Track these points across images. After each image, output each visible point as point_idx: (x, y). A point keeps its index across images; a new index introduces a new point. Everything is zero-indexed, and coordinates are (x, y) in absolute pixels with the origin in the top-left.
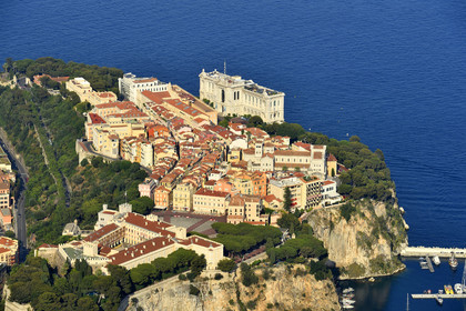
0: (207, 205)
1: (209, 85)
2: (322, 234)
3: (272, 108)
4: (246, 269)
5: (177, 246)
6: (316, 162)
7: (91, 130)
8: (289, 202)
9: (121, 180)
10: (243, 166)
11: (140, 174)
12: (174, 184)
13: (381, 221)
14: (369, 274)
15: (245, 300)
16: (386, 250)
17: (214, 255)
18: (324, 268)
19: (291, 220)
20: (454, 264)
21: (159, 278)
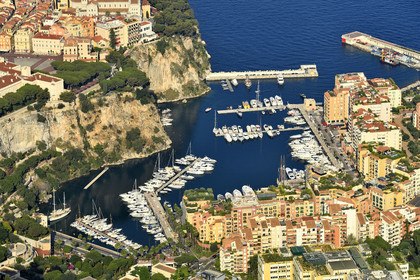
2: (143, 66)
4: (83, 98)
5: (23, 83)
6: (133, 6)
8: (114, 41)
10: (72, 12)
12: (15, 29)
13: (189, 53)
14: (182, 97)
15: (84, 124)
16: (195, 77)
17: (56, 89)
19: (117, 56)
20: (248, 84)
21: (11, 110)
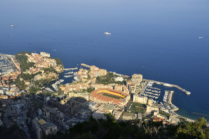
0: (42, 66)
1: (41, 53)
2: (55, 68)
3: (49, 55)
4: (47, 73)
6: (54, 61)
7: (28, 59)
8: (51, 65)
9: (32, 64)
10: (46, 62)
11: (34, 63)
12: (38, 64)
13: (61, 66)
14: (60, 72)
15: (47, 76)
16: (62, 69)
17: (43, 72)
19: (51, 67)
21: (37, 74)
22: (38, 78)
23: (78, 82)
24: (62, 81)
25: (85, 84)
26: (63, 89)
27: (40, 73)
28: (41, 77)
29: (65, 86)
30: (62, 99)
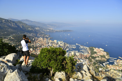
1: (100, 49)
3: (103, 50)
7: (94, 50)
9: (96, 53)
10: (102, 53)
15: (101, 59)
16: (109, 57)
17: (100, 57)
18: (105, 58)
22: (97, 59)
23: (116, 65)
24: (108, 63)
25: (120, 67)
26: (108, 66)
27: (99, 57)
28: (99, 59)
29: (109, 66)
30: (107, 71)
